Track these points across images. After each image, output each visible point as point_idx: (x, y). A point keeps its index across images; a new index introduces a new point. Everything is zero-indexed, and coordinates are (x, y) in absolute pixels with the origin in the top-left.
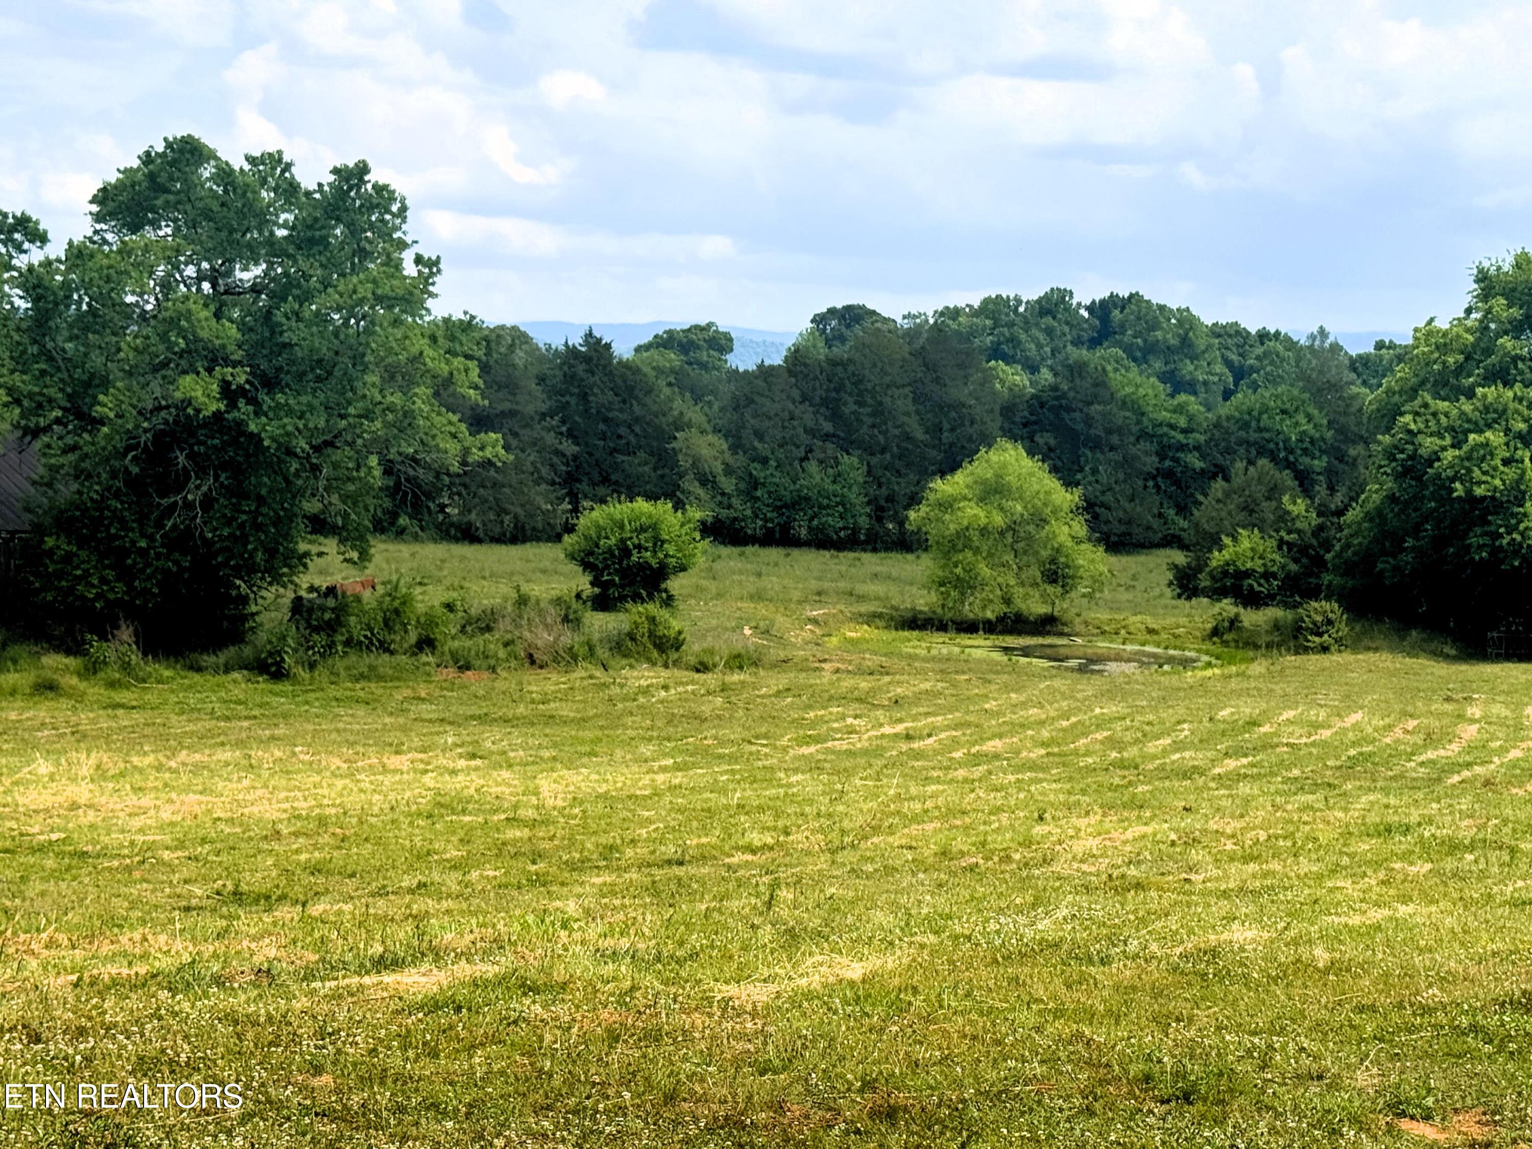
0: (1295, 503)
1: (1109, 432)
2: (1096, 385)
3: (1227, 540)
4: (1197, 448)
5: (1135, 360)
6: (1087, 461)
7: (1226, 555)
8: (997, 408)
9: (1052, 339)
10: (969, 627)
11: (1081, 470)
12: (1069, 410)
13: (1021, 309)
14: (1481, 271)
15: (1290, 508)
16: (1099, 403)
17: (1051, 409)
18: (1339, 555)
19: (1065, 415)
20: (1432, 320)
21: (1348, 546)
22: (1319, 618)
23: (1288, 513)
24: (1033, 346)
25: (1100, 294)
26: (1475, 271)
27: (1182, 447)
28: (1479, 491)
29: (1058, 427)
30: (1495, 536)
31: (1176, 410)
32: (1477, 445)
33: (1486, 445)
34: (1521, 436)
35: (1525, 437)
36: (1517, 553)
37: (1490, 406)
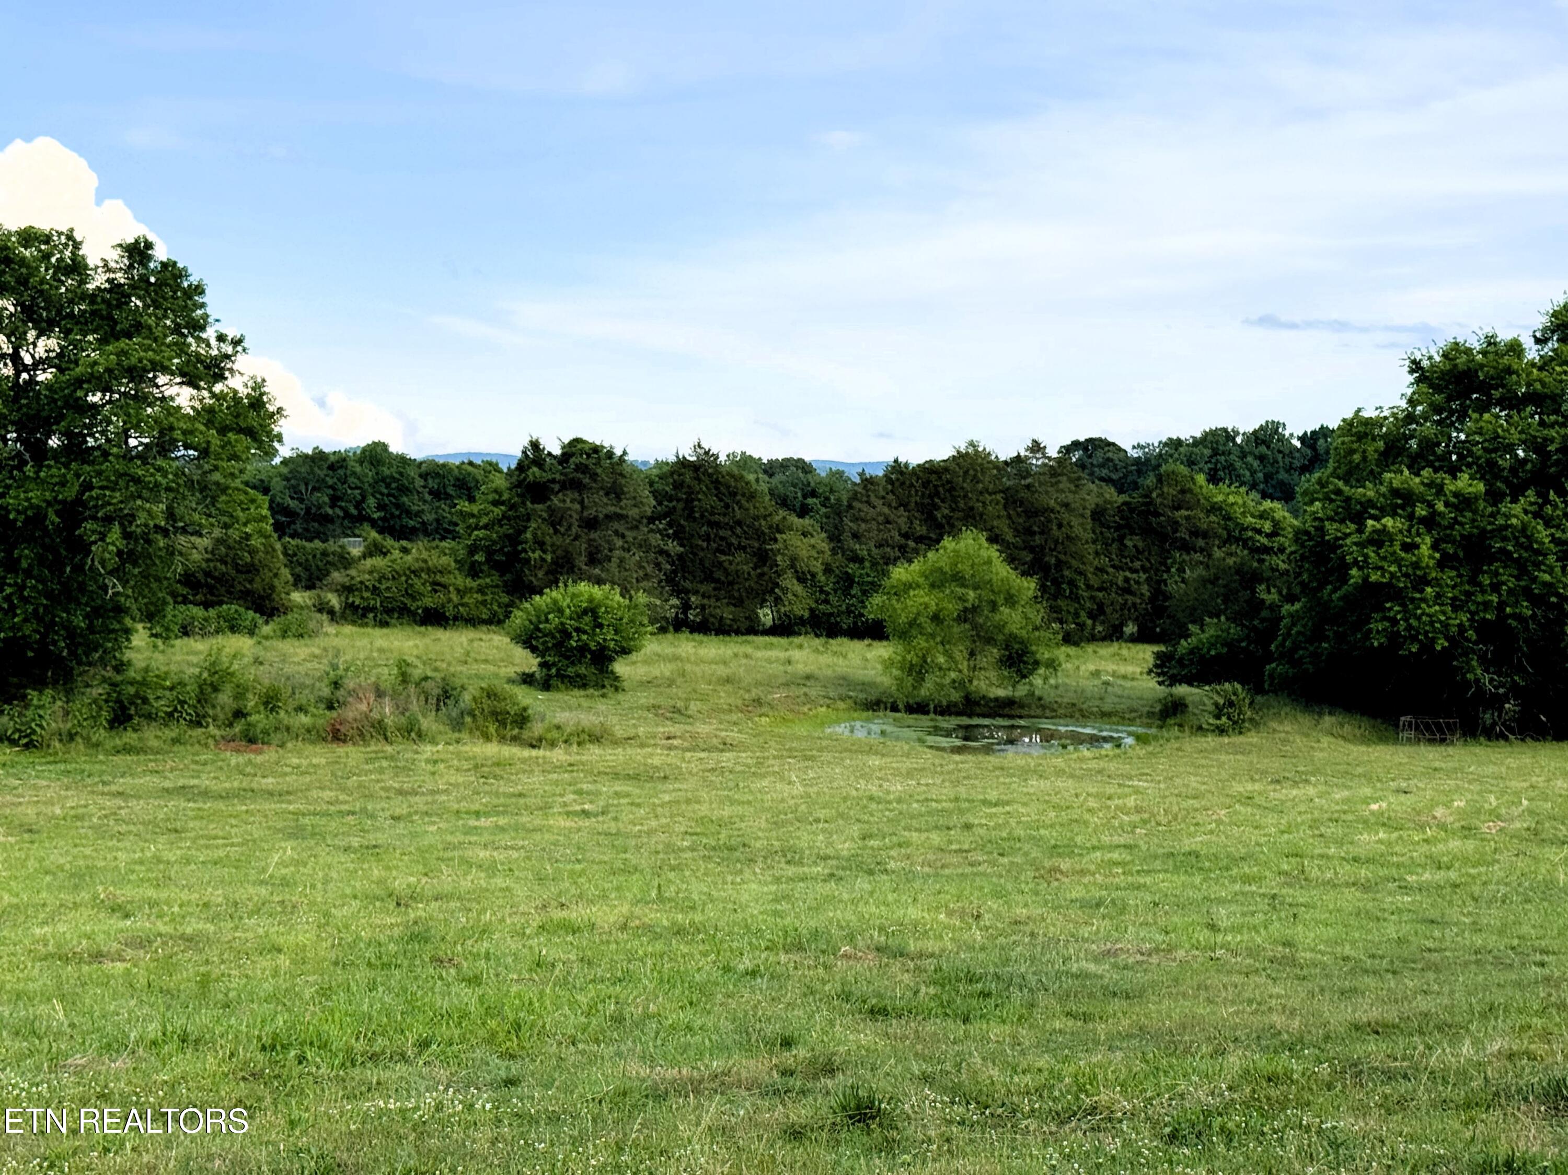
0: (1269, 592)
1: (1195, 535)
2: (1183, 492)
3: (1193, 628)
4: (1282, 550)
6: (1174, 562)
7: (1193, 640)
9: (1265, 467)
11: (1168, 571)
12: (1157, 514)
13: (1239, 440)
14: (1414, 362)
15: (1264, 596)
16: (1187, 509)
17: (1140, 513)
18: (1282, 644)
19: (1153, 520)
20: (1359, 410)
21: (1289, 634)
23: (1263, 602)
26: (1407, 363)
27: (1267, 550)
28: (1375, 577)
29: (1147, 531)
30: (1394, 622)
31: (1263, 516)
32: (1375, 531)
33: (1384, 531)
34: (1422, 520)
35: (1430, 522)
36: (1414, 639)
37: (1395, 493)
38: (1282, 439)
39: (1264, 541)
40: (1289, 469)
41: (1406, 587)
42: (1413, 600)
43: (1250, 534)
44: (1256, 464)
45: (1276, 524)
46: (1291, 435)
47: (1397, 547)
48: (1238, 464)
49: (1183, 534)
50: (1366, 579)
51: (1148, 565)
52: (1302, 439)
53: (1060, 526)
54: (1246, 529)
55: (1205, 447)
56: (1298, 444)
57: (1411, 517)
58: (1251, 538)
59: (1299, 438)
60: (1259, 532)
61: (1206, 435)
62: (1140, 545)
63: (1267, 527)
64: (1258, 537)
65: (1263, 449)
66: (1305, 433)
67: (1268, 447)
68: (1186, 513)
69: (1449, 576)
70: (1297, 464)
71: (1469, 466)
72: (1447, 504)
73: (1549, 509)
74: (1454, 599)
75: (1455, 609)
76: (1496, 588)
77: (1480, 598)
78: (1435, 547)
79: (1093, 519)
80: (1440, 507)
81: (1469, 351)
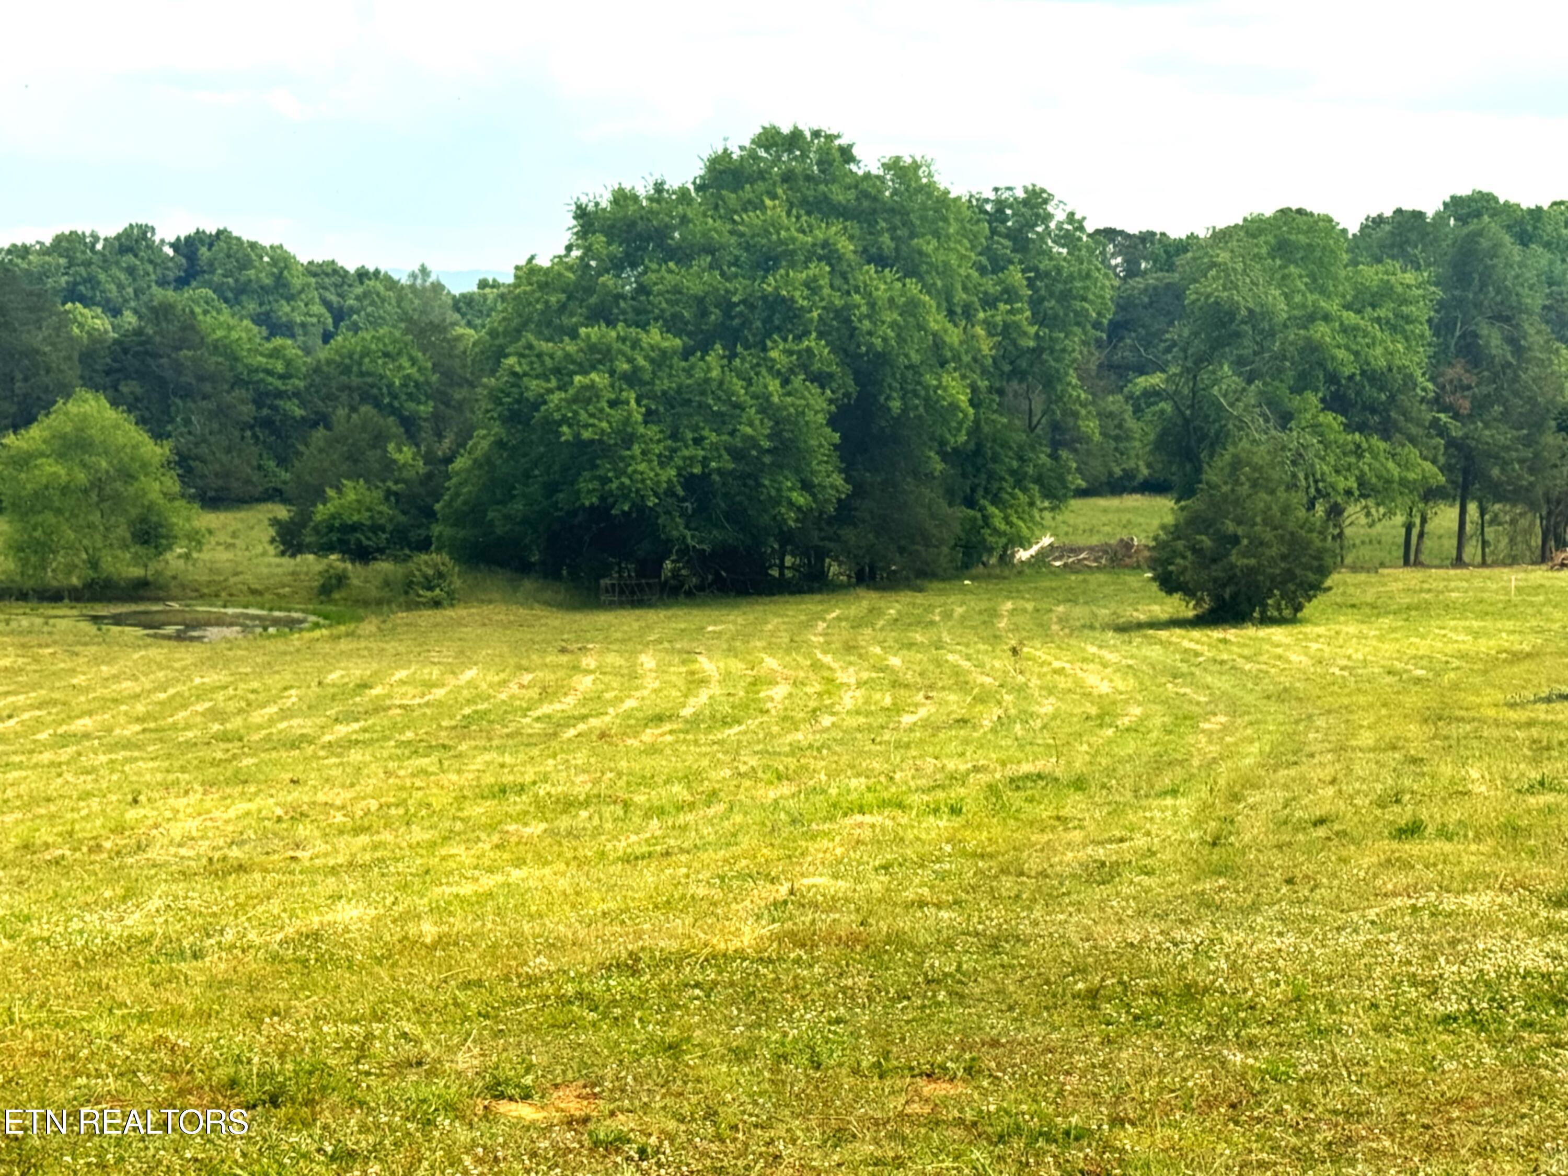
0: (400, 451)
1: (201, 379)
2: (184, 329)
3: (331, 492)
4: (297, 394)
5: (226, 301)
6: (178, 412)
7: (331, 508)
8: (76, 355)
9: (134, 280)
10: (53, 596)
11: (172, 421)
12: (156, 356)
13: (99, 247)
14: (579, 207)
15: (396, 456)
16: (189, 349)
17: (136, 354)
18: (449, 504)
19: (149, 360)
20: (532, 258)
21: (457, 495)
22: (430, 572)
23: (395, 461)
24: (113, 287)
25: (185, 230)
26: (574, 208)
27: (280, 394)
28: (586, 435)
29: (142, 375)
30: (605, 481)
31: (275, 354)
32: (585, 388)
33: (592, 386)
34: (625, 377)
35: (632, 379)
36: (626, 497)
37: (593, 348)
38: (150, 246)
39: (278, 383)
40: (163, 283)
41: (616, 444)
42: (622, 459)
43: (261, 375)
44: (122, 276)
45: (288, 363)
46: (162, 241)
47: (604, 405)
48: (102, 277)
49: (188, 378)
50: (577, 436)
51: (147, 415)
52: (175, 246)
53: (48, 371)
54: (257, 371)
55: (61, 256)
56: (170, 252)
57: (612, 373)
58: (262, 380)
59: (172, 245)
60: (269, 372)
61: (59, 239)
62: (139, 391)
63: (280, 367)
64: (270, 379)
65: (129, 259)
66: (178, 239)
67: (136, 256)
68: (190, 353)
69: (652, 431)
70: (171, 275)
71: (656, 319)
72: (646, 357)
73: (737, 362)
74: (659, 456)
75: (662, 465)
76: (698, 441)
77: (686, 453)
78: (638, 402)
79: (80, 361)
80: (641, 362)
81: (635, 198)
